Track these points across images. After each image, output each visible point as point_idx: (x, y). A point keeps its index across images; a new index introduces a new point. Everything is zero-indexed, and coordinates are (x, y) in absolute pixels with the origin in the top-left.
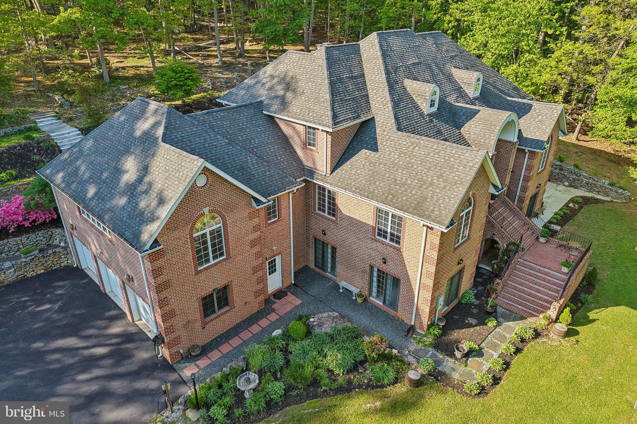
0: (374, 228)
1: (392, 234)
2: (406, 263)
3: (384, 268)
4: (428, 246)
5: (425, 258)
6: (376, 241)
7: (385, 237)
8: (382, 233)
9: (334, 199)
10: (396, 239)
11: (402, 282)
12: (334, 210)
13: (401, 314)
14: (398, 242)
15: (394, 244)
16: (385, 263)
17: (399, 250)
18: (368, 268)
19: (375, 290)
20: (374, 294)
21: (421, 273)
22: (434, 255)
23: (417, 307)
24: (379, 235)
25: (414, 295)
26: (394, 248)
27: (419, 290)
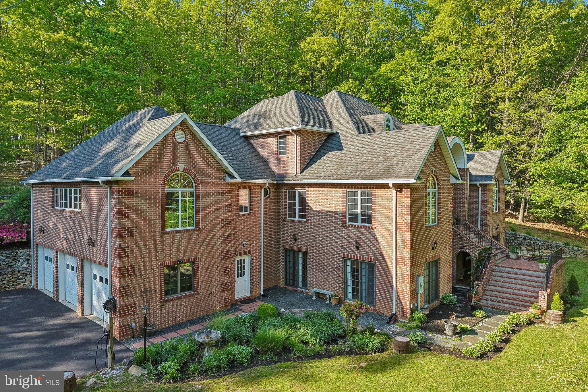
0: (344, 214)
1: (363, 215)
2: (379, 239)
3: (358, 255)
4: (400, 211)
5: (398, 226)
6: (348, 226)
7: (356, 221)
8: (353, 218)
9: (304, 199)
10: (367, 219)
11: (377, 264)
12: (304, 211)
13: (380, 306)
14: (370, 221)
15: (366, 225)
16: (358, 248)
17: (371, 228)
18: (341, 263)
19: (349, 289)
20: (349, 295)
21: (396, 245)
22: (407, 219)
23: (396, 292)
24: (350, 220)
25: (390, 275)
26: (365, 228)
27: (396, 267)
